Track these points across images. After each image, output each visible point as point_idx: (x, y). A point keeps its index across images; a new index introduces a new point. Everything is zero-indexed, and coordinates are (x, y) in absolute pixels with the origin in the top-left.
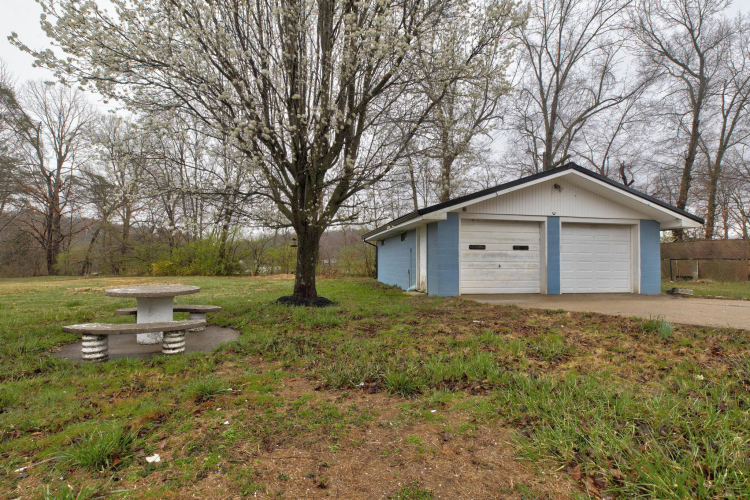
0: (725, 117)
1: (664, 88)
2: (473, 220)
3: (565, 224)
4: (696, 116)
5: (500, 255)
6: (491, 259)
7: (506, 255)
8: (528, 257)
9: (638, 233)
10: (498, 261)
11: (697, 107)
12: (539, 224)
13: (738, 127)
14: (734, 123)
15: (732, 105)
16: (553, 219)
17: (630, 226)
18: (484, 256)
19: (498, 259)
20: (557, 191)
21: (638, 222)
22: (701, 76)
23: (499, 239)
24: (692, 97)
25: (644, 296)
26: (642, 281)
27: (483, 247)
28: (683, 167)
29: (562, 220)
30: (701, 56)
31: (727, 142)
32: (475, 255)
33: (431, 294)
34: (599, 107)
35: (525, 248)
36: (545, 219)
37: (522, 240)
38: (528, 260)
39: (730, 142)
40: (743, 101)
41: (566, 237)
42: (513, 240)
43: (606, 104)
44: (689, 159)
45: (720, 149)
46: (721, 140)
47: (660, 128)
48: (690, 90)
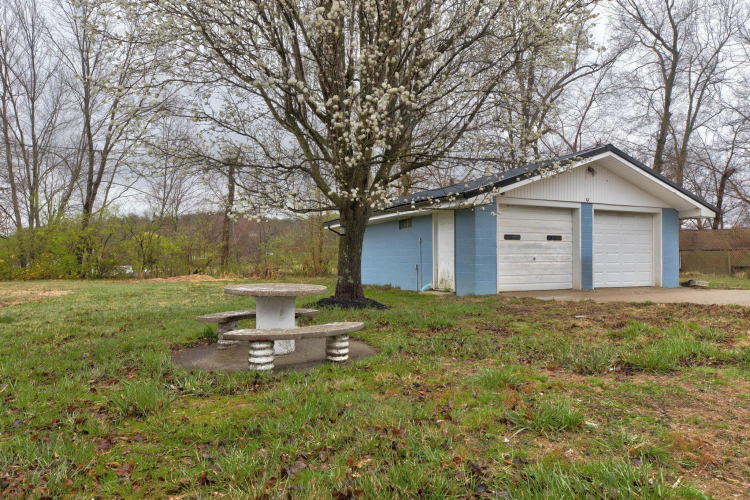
0: (692, 96)
1: (634, 59)
2: (508, 206)
3: (596, 211)
4: (668, 93)
5: (535, 246)
6: (526, 251)
7: (540, 247)
8: (561, 248)
9: (659, 222)
10: (533, 253)
11: (669, 83)
12: (572, 211)
13: (702, 108)
14: (699, 105)
15: (697, 84)
16: (587, 204)
17: (651, 215)
18: (520, 247)
19: (533, 251)
20: (590, 175)
21: (660, 211)
22: (673, 50)
23: (534, 227)
24: (664, 71)
25: (665, 289)
26: (663, 273)
27: (517, 238)
28: (655, 149)
29: (595, 207)
30: (675, 27)
31: (692, 124)
32: (511, 246)
33: (460, 293)
34: (577, 74)
35: (558, 238)
36: (579, 206)
37: (556, 229)
38: (561, 251)
39: (696, 124)
40: (707, 80)
41: (599, 226)
42: (547, 229)
43: (583, 71)
44: (661, 142)
45: (687, 131)
46: (688, 121)
47: (630, 103)
48: (662, 63)
